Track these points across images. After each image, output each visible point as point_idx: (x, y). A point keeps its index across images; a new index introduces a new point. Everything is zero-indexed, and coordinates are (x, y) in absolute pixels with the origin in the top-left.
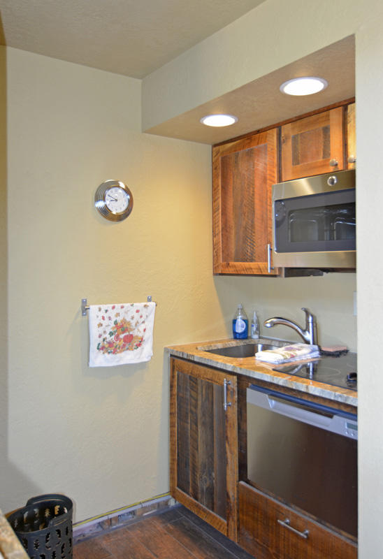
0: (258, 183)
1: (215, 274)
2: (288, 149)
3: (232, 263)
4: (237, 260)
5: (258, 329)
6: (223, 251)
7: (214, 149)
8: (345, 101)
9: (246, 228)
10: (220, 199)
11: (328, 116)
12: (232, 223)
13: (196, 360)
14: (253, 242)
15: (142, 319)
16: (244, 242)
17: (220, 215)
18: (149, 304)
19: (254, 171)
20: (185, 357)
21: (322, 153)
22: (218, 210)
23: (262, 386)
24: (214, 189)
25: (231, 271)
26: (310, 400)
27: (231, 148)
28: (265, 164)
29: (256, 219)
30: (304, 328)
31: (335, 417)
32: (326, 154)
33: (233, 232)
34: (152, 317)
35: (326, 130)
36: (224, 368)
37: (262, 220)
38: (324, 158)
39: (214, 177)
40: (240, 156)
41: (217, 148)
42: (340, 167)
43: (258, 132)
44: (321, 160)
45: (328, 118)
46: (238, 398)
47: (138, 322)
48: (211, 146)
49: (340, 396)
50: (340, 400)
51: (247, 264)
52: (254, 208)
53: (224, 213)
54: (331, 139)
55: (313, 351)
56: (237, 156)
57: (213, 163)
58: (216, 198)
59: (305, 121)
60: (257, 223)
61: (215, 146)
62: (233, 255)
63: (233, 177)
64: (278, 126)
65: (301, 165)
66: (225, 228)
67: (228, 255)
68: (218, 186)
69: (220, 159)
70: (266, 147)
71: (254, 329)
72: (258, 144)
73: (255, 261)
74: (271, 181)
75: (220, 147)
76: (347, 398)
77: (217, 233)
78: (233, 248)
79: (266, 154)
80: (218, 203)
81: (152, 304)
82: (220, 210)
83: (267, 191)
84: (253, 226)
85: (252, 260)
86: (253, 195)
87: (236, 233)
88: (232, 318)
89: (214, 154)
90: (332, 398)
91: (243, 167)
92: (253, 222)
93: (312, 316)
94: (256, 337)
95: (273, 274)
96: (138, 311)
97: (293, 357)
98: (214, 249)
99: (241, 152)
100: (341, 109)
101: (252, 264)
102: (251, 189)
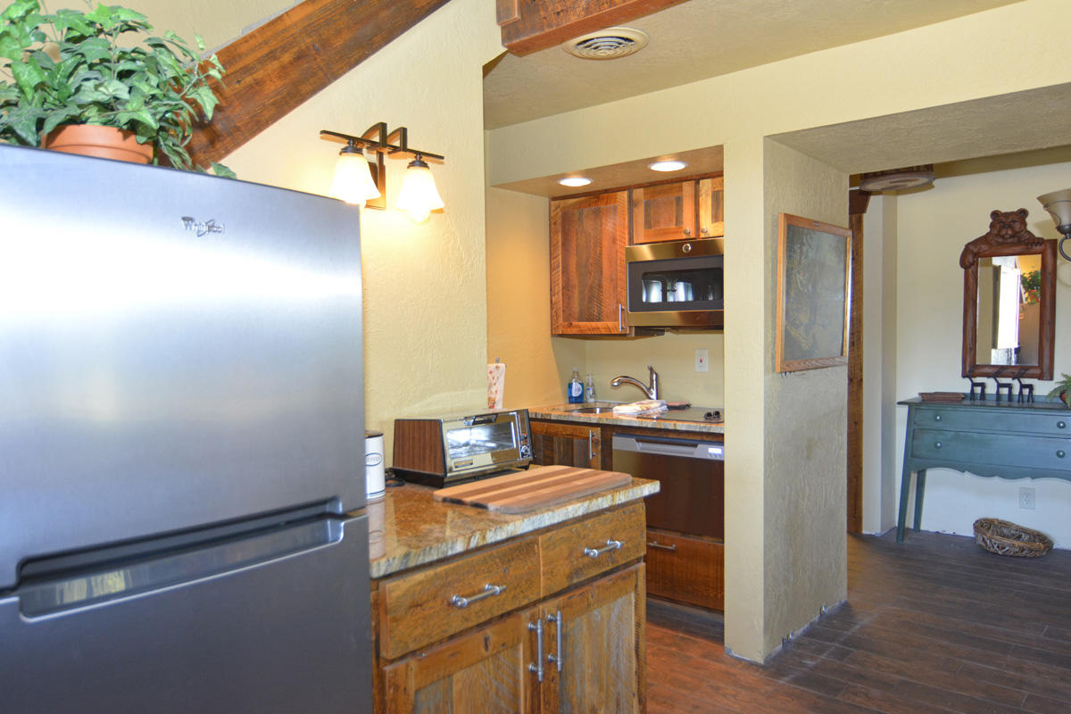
0: (606, 243)
1: (553, 335)
2: (640, 213)
3: (575, 323)
4: (581, 320)
5: (594, 393)
6: (563, 311)
7: (553, 203)
8: (697, 176)
9: (591, 288)
10: (560, 257)
11: (681, 187)
12: (575, 280)
13: (552, 418)
14: (600, 302)
15: (494, 381)
16: (589, 302)
17: (560, 273)
18: (499, 365)
19: (601, 230)
20: (539, 417)
21: (674, 221)
22: (558, 267)
23: (627, 431)
24: (552, 246)
25: (574, 331)
26: (675, 437)
27: (575, 204)
28: (614, 224)
29: (604, 279)
30: (648, 386)
31: (699, 446)
32: (679, 221)
33: (576, 292)
34: (502, 379)
35: (679, 201)
36: (588, 421)
37: (612, 280)
38: (676, 225)
39: (552, 234)
40: (585, 213)
41: (557, 202)
42: (693, 236)
43: (606, 191)
44: (674, 227)
45: (681, 189)
46: (602, 448)
47: (491, 384)
48: (547, 199)
49: (705, 427)
50: (704, 430)
51: (594, 324)
52: (601, 268)
53: (565, 270)
54: (684, 209)
55: (662, 405)
56: (581, 214)
57: (550, 218)
58: (556, 255)
59: (659, 188)
60: (606, 283)
61: (554, 199)
62: (576, 316)
63: (577, 234)
64: (629, 188)
65: (653, 229)
66: (567, 287)
67: (570, 315)
68: (558, 243)
69: (560, 214)
70: (615, 209)
71: (591, 392)
72: (607, 204)
73: (603, 321)
74: (622, 241)
75: (562, 201)
76: (709, 429)
77: (556, 291)
78: (576, 307)
79: (615, 215)
80: (558, 261)
81: (502, 365)
82: (561, 268)
83: (617, 252)
84: (600, 286)
85: (599, 320)
86: (601, 254)
87: (581, 293)
88: (568, 382)
89: (553, 208)
90: (698, 430)
91: (588, 225)
92: (600, 281)
93: (656, 374)
94: (592, 400)
95: (623, 333)
96: (491, 372)
97: (648, 409)
98: (552, 308)
99: (586, 211)
100: (693, 182)
101: (599, 324)
102: (599, 248)
